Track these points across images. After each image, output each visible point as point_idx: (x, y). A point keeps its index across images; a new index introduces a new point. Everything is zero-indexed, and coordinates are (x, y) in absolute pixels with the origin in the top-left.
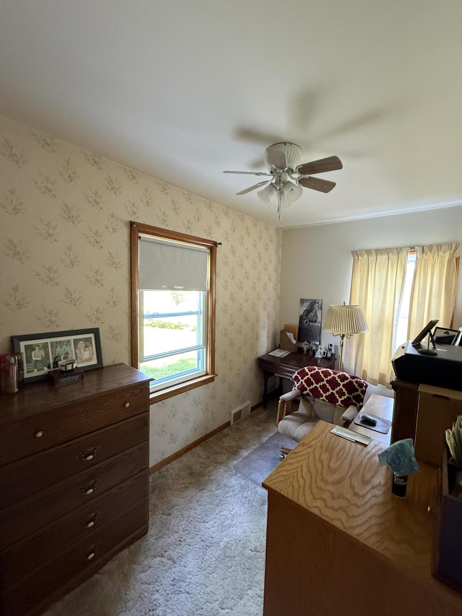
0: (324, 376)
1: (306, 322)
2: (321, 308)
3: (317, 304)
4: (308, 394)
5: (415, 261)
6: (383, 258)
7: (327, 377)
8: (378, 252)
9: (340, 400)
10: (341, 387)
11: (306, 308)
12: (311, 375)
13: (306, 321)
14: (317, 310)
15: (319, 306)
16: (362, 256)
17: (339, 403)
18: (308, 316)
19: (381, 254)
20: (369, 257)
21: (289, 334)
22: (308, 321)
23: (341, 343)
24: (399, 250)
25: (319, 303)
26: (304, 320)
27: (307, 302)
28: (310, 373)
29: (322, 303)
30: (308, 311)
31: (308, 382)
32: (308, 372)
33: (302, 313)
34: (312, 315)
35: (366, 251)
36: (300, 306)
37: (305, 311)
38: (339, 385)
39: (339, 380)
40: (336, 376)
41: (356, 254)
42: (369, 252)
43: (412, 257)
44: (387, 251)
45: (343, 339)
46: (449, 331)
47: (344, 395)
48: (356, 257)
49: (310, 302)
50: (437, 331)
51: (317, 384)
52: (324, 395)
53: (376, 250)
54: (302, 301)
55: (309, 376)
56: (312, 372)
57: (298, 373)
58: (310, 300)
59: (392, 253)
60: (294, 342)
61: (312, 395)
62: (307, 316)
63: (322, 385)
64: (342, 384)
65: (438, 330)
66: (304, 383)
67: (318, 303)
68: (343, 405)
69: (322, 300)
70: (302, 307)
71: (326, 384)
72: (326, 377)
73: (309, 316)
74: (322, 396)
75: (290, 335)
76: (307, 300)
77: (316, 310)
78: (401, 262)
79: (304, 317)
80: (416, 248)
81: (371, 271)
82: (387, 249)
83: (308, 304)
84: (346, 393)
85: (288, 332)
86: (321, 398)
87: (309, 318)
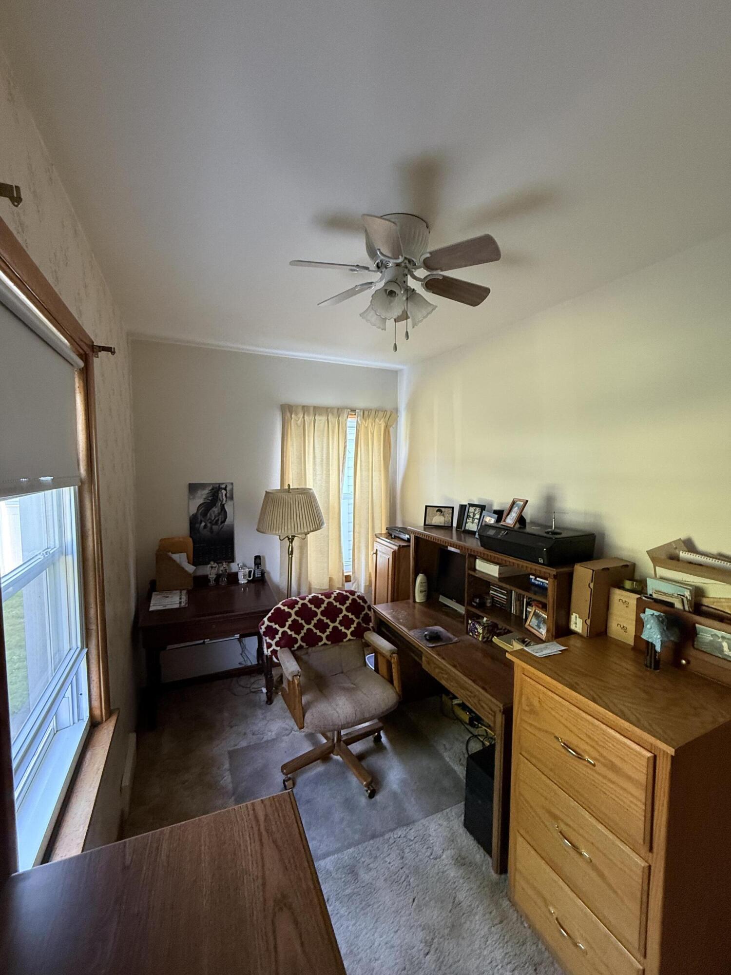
0: (315, 607)
1: (205, 526)
2: (232, 498)
3: (224, 492)
4: (301, 647)
5: (355, 426)
6: (321, 420)
7: (321, 607)
8: (317, 410)
9: (348, 632)
10: (345, 612)
11: (201, 501)
12: (297, 613)
13: (203, 524)
14: (224, 502)
15: (228, 495)
16: (296, 414)
17: (349, 637)
18: (209, 515)
19: (320, 415)
20: (305, 416)
21: (176, 557)
22: (209, 525)
23: (290, 550)
24: (340, 411)
25: (228, 489)
26: (201, 523)
27: (204, 489)
28: (293, 612)
29: (232, 489)
30: (206, 507)
31: (296, 627)
32: (290, 610)
33: (193, 510)
34: (216, 512)
35: (303, 407)
36: (189, 498)
37: (200, 505)
38: (341, 611)
39: (337, 604)
40: (331, 600)
41: (287, 410)
42: (305, 409)
43: (352, 422)
44: (327, 411)
45: (291, 542)
46: (441, 509)
47: (352, 621)
48: (288, 414)
49: (210, 488)
50: (428, 510)
51: (309, 623)
52: (324, 636)
53: (315, 408)
54: (193, 488)
55: (294, 617)
56: (296, 609)
57: (270, 620)
58: (209, 484)
59: (333, 414)
60: (190, 568)
61: (307, 645)
62: (205, 514)
63: (316, 622)
64: (343, 608)
65: (428, 508)
66: (290, 632)
67: (225, 489)
68: (355, 638)
69: (232, 484)
70: (194, 498)
71: (322, 618)
72: (318, 607)
73: (211, 515)
74: (321, 639)
75: (181, 559)
76: (202, 486)
77: (222, 502)
78: (343, 428)
79: (200, 518)
80: (357, 411)
81: (308, 436)
82: (327, 408)
83: (206, 491)
84: (354, 619)
85: (172, 553)
86: (320, 644)
87: (210, 519)
